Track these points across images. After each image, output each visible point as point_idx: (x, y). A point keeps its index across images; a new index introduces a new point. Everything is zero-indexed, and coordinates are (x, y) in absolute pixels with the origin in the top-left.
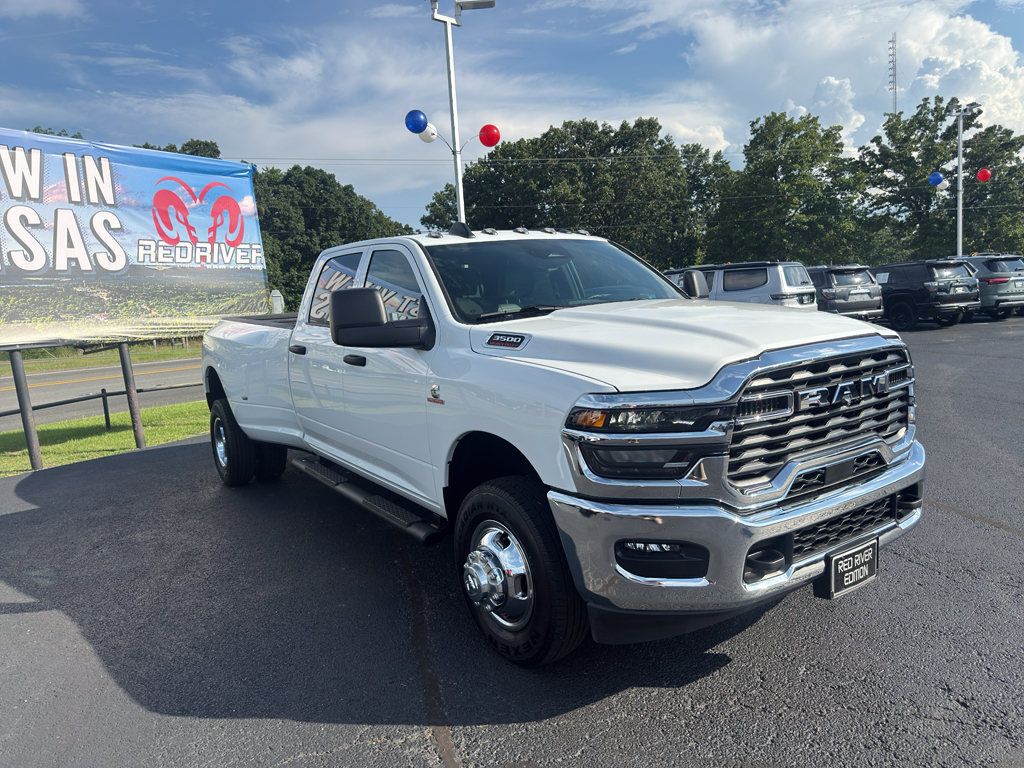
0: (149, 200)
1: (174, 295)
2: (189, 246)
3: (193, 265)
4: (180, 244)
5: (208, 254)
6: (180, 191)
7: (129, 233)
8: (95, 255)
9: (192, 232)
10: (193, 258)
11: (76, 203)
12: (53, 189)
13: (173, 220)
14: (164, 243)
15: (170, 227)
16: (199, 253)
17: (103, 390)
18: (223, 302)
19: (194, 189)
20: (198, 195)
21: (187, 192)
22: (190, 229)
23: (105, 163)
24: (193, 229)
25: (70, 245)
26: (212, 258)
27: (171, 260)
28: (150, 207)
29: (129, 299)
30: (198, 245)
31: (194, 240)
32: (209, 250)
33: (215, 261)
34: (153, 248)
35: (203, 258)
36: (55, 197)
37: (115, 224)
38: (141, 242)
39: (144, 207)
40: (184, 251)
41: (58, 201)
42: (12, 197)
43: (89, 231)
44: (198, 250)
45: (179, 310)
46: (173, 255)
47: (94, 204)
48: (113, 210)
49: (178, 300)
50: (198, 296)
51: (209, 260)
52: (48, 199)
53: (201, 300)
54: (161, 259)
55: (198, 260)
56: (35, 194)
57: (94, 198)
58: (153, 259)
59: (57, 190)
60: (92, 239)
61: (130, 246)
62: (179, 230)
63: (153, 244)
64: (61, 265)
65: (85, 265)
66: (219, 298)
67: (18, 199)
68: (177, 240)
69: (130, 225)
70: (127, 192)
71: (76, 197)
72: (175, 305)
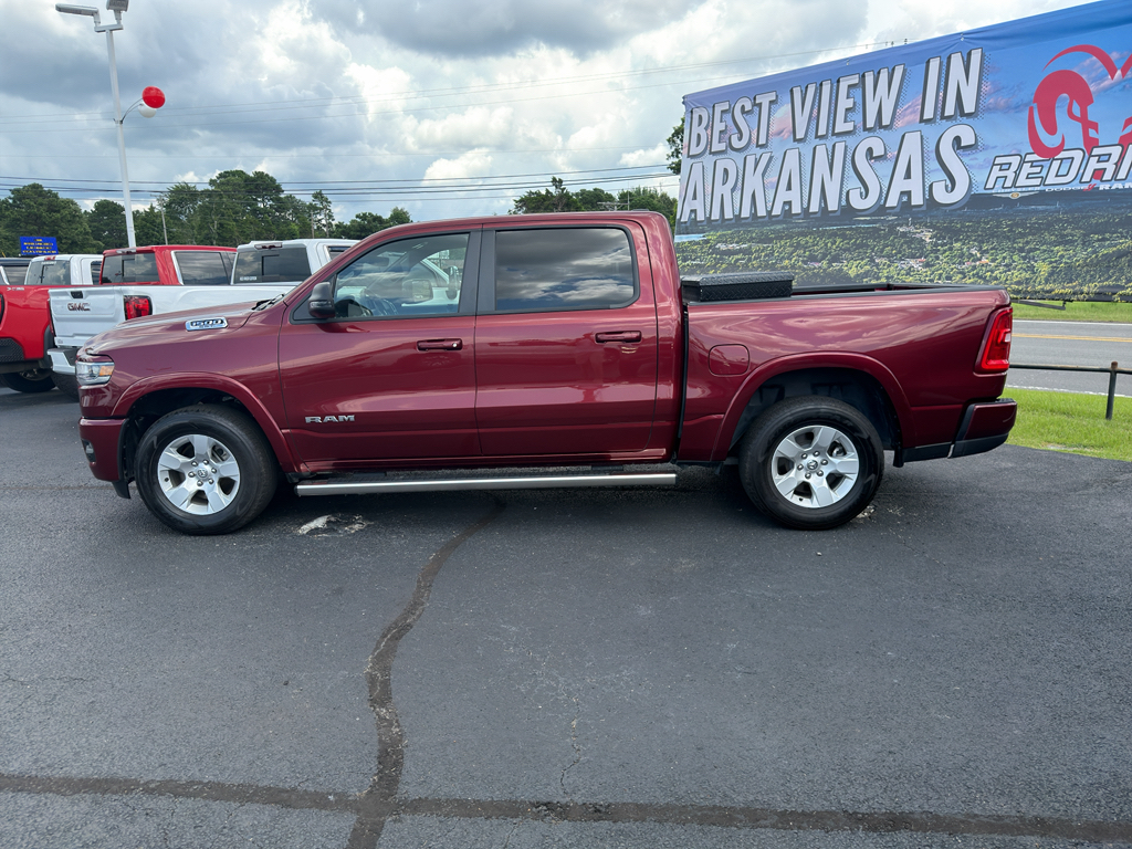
0: (1028, 93)
1: (1022, 235)
2: (1078, 155)
3: (1076, 186)
4: (1063, 155)
5: (1110, 167)
6: (1087, 67)
7: (986, 148)
8: (931, 186)
9: (1092, 133)
10: (1079, 176)
11: (928, 121)
12: (906, 110)
13: (1061, 116)
14: (1035, 157)
15: (1052, 129)
16: (1093, 164)
17: (1114, 364)
18: (1109, 246)
19: (1114, 56)
20: (1119, 65)
21: (1100, 63)
22: (1087, 124)
23: (976, 56)
24: (1095, 126)
25: (908, 175)
26: (1116, 172)
27: (1038, 181)
28: (1026, 105)
29: (957, 241)
30: (1096, 151)
31: (1090, 144)
32: (1114, 158)
33: (1122, 175)
34: (1014, 167)
35: (1098, 174)
36: (906, 119)
37: (967, 140)
38: (998, 161)
39: (1016, 108)
40: (1066, 164)
41: (909, 123)
42: (865, 129)
43: (934, 155)
44: (1094, 160)
45: (1024, 258)
46: (1043, 174)
47: (949, 118)
48: (970, 121)
49: (1027, 243)
50: (1063, 236)
51: (1108, 176)
52: (899, 124)
53: (1067, 242)
54: (1022, 181)
55: (1087, 178)
56: (886, 122)
57: (950, 110)
58: (1008, 184)
59: (910, 110)
60: (935, 165)
61: (981, 167)
62: (1070, 130)
63: (1015, 161)
64: (892, 201)
65: (917, 200)
66: (1104, 239)
67: (870, 130)
68: (1060, 148)
69: (988, 137)
70: (997, 90)
71: (928, 114)
72: (1021, 250)
